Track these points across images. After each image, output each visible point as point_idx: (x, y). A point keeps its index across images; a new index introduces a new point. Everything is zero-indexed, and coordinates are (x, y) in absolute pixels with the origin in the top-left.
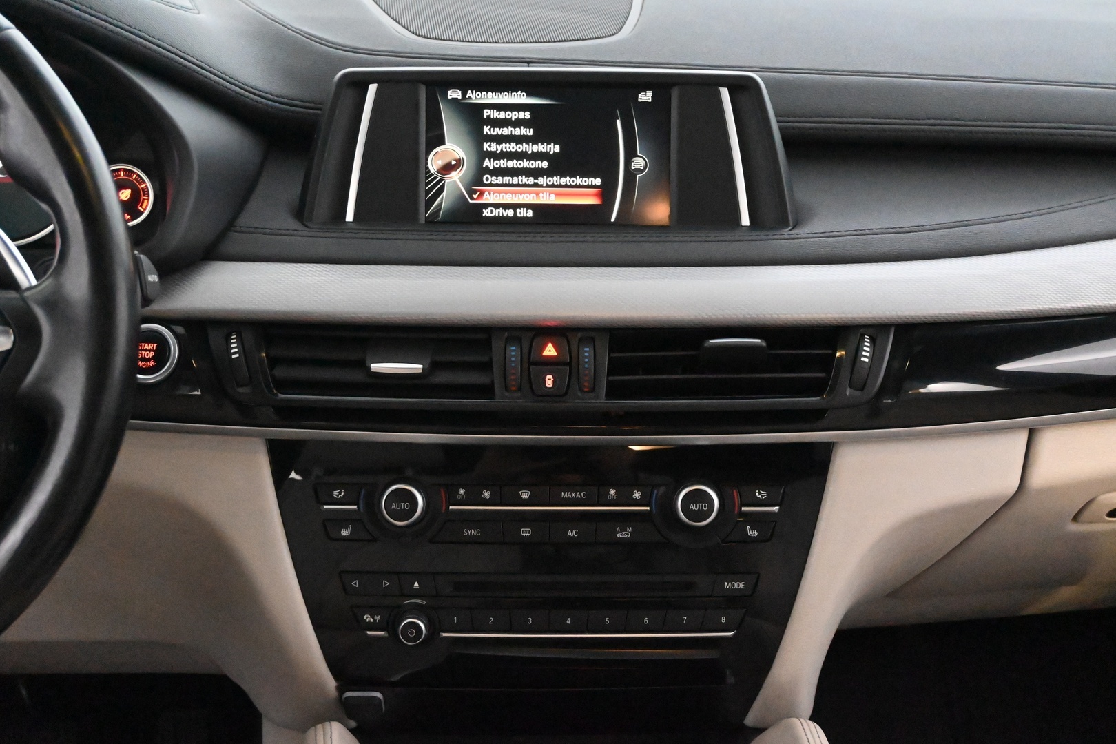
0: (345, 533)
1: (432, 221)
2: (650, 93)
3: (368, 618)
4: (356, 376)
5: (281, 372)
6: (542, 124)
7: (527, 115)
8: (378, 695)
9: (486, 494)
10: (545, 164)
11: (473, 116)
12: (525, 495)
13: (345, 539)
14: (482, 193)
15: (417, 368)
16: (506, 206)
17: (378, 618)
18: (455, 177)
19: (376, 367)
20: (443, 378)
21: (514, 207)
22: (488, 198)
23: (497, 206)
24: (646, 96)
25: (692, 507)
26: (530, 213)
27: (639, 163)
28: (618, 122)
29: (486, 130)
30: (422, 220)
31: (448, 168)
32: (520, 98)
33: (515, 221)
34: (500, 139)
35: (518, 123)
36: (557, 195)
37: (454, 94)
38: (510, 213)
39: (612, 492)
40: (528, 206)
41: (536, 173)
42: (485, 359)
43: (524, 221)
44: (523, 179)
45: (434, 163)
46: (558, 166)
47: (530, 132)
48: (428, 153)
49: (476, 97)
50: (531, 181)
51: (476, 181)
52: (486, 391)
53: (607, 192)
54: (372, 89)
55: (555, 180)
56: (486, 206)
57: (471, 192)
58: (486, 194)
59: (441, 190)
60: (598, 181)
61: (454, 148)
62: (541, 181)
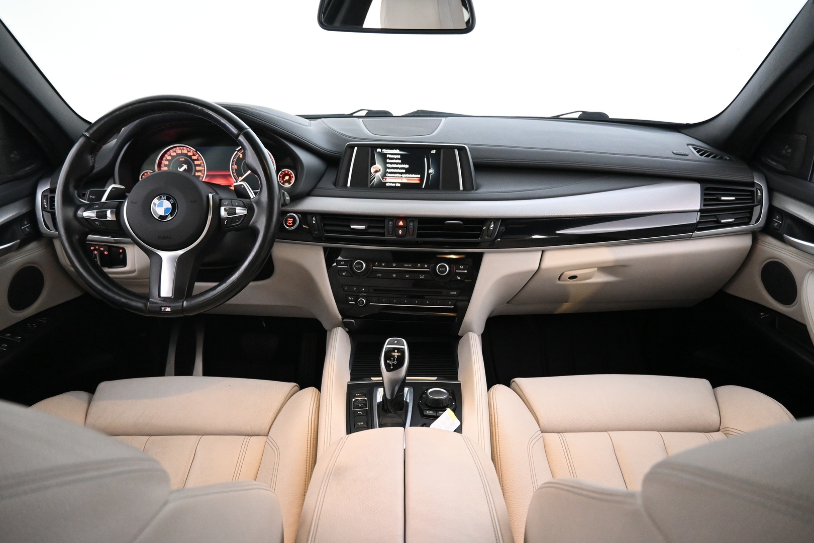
0: (344, 274)
1: (372, 187)
2: (435, 151)
3: (350, 298)
4: (347, 229)
5: (327, 228)
6: (404, 160)
7: (399, 157)
8: (353, 321)
9: (383, 264)
10: (404, 171)
11: (384, 157)
12: (394, 265)
13: (344, 276)
14: (386, 179)
15: (363, 227)
16: (393, 183)
17: (352, 298)
18: (378, 174)
19: (353, 227)
20: (371, 230)
21: (395, 183)
22: (388, 180)
23: (390, 183)
24: (434, 152)
25: (441, 269)
26: (399, 185)
27: (431, 171)
28: (425, 159)
29: (388, 161)
30: (369, 186)
31: (376, 172)
32: (397, 151)
33: (395, 187)
34: (391, 163)
35: (397, 159)
36: (408, 180)
37: (379, 150)
38: (394, 185)
39: (419, 265)
40: (399, 183)
41: (401, 173)
42: (383, 225)
43: (398, 187)
44: (398, 175)
45: (373, 170)
46: (408, 171)
47: (400, 161)
48: (371, 167)
49: (385, 151)
50: (400, 175)
51: (384, 175)
52: (383, 234)
53: (422, 179)
54: (356, 148)
55: (407, 175)
56: (387, 183)
57: (383, 178)
58: (387, 179)
59: (375, 178)
60: (419, 176)
61: (378, 166)
62: (403, 175)
